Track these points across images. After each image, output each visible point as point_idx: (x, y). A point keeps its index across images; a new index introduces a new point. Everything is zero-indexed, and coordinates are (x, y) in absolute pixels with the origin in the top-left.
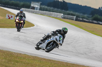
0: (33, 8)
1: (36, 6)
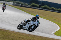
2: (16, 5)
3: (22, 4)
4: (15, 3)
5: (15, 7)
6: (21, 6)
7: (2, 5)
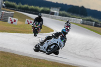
0: (53, 14)
1: (56, 12)
2: (86, 24)
3: (96, 23)
4: (85, 20)
5: (85, 27)
6: (96, 25)
7: (64, 24)
